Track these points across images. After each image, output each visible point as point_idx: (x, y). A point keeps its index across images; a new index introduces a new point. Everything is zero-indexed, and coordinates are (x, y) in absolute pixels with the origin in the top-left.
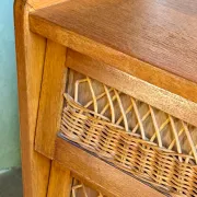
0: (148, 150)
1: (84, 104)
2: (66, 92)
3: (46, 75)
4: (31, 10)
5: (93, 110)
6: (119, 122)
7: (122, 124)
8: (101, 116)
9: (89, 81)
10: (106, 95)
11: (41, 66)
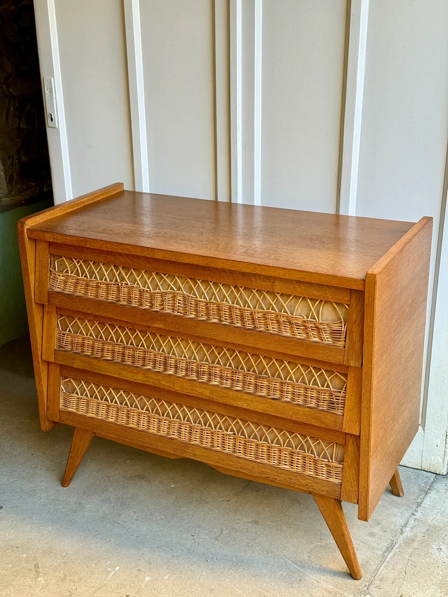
0: (102, 285)
1: (62, 272)
2: (50, 267)
3: (37, 261)
4: (27, 227)
5: (68, 273)
6: (84, 275)
7: (86, 276)
8: (73, 275)
9: (64, 258)
10: (75, 264)
11: (34, 256)
